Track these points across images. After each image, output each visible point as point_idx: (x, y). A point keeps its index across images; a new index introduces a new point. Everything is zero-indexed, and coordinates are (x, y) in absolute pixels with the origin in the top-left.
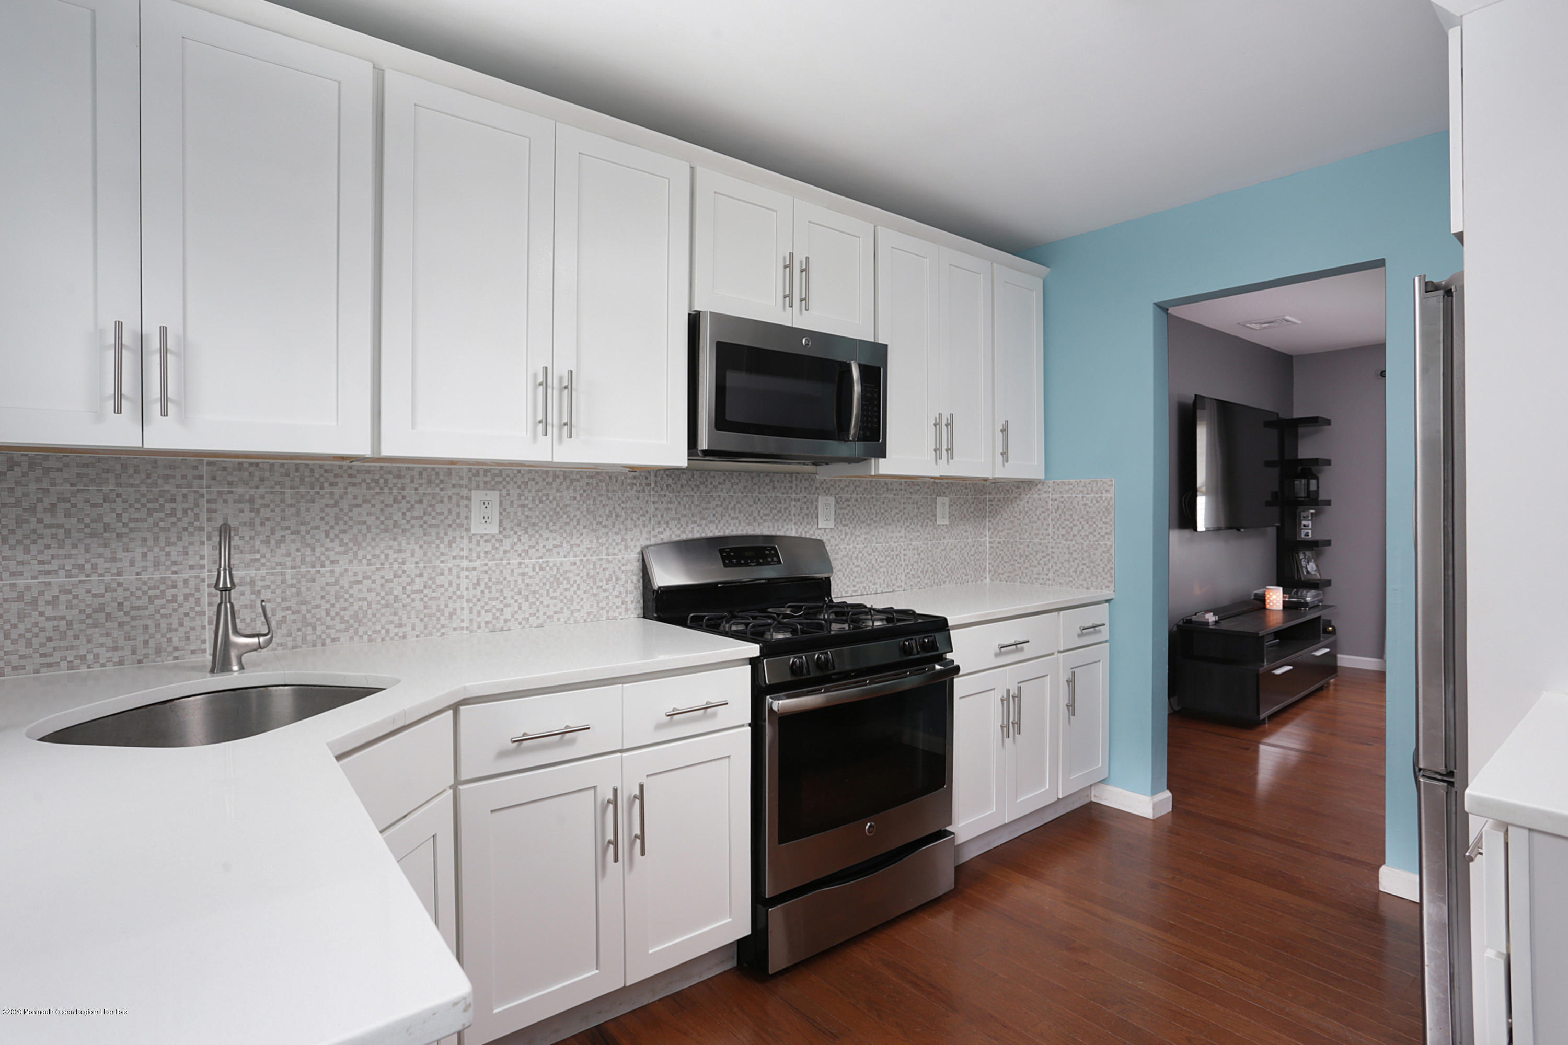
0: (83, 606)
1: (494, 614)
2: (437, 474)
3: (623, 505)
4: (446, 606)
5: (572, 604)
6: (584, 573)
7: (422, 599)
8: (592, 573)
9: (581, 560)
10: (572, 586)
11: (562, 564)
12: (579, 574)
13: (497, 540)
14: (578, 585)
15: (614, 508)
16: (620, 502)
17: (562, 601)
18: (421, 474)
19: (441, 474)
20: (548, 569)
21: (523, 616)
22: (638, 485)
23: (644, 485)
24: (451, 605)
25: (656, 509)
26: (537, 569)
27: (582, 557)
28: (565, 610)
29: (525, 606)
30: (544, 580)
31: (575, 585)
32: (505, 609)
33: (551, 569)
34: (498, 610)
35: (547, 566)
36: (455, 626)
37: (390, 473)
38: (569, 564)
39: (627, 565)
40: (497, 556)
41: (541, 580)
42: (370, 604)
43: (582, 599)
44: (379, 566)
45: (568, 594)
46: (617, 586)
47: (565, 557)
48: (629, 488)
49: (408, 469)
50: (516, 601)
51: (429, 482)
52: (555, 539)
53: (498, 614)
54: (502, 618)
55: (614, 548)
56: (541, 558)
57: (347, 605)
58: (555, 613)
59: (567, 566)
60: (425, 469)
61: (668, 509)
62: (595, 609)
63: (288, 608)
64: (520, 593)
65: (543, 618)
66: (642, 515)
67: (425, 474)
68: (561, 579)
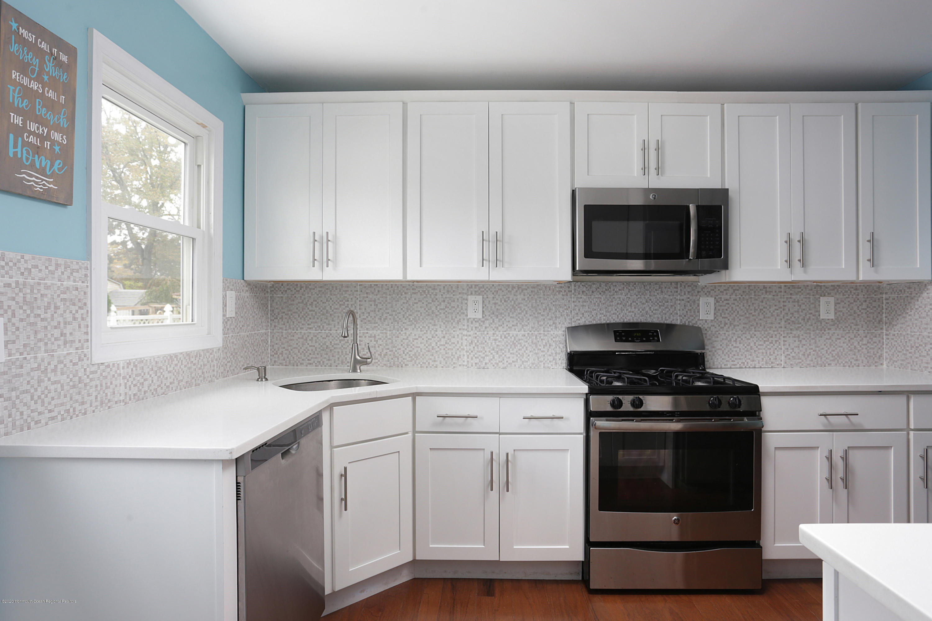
0: (320, 342)
1: (480, 360)
2: (452, 287)
3: (554, 303)
4: (456, 353)
5: (523, 358)
6: (530, 341)
7: (444, 349)
8: (535, 341)
9: (528, 334)
10: (523, 348)
11: (517, 335)
12: (527, 341)
13: (482, 321)
14: (527, 348)
15: (548, 305)
16: (552, 301)
17: (517, 356)
18: (444, 287)
19: (454, 287)
20: (509, 337)
21: (495, 362)
22: (563, 291)
23: (567, 291)
24: (458, 353)
25: (575, 306)
26: (503, 337)
27: (529, 332)
28: (519, 361)
29: (496, 356)
30: (507, 344)
31: (525, 347)
32: (485, 357)
33: (511, 338)
34: (482, 357)
35: (509, 336)
36: (460, 364)
37: (430, 287)
38: (521, 335)
39: (556, 337)
40: (481, 330)
41: (505, 343)
42: (421, 350)
43: (529, 355)
44: (425, 332)
45: (521, 352)
46: (550, 349)
47: (519, 331)
48: (557, 293)
49: (438, 285)
50: (492, 354)
51: (448, 291)
52: (513, 322)
53: (482, 360)
54: (484, 362)
55: (548, 328)
56: (505, 331)
57: (411, 349)
58: (513, 362)
59: (520, 337)
60: (446, 285)
61: (583, 306)
62: (536, 362)
63: (388, 349)
64: (493, 349)
65: (506, 364)
66: (565, 309)
67: (446, 288)
68: (517, 343)
